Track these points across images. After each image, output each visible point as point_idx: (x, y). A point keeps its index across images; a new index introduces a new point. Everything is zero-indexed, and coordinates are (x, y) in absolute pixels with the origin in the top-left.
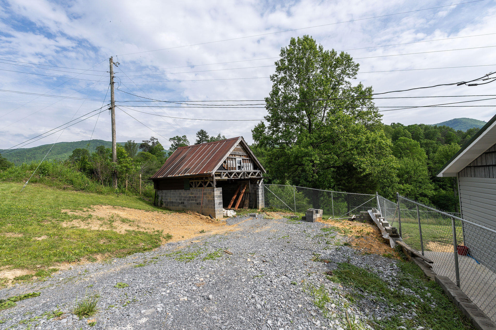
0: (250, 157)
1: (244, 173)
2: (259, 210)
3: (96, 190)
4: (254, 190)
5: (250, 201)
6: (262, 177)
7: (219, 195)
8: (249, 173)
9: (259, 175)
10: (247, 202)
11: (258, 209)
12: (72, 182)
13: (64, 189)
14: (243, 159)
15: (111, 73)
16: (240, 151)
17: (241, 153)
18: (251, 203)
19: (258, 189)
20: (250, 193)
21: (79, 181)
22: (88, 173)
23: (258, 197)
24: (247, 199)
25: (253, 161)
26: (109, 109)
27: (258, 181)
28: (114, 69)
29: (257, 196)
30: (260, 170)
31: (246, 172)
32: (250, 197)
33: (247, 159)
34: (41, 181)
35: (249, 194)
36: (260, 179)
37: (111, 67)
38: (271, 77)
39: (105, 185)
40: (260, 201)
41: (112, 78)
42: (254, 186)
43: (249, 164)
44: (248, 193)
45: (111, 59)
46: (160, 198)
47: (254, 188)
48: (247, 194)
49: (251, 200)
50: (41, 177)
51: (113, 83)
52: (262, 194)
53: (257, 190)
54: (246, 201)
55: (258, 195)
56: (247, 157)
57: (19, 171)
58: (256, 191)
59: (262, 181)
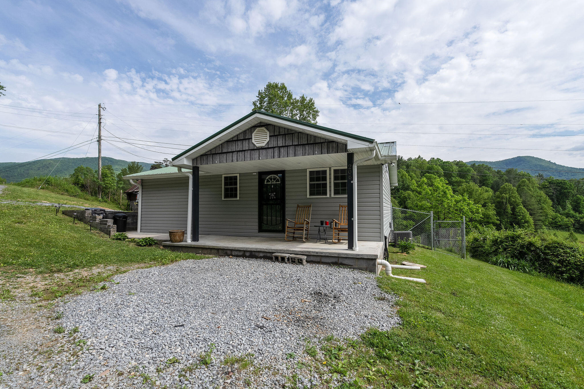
3: (84, 197)
12: (67, 191)
13: (62, 194)
15: (99, 115)
21: (73, 190)
22: (80, 186)
26: (97, 141)
28: (102, 112)
34: (47, 188)
37: (99, 111)
39: (92, 195)
41: (100, 119)
45: (99, 106)
46: (131, 206)
50: (47, 186)
51: (101, 122)
57: (33, 181)
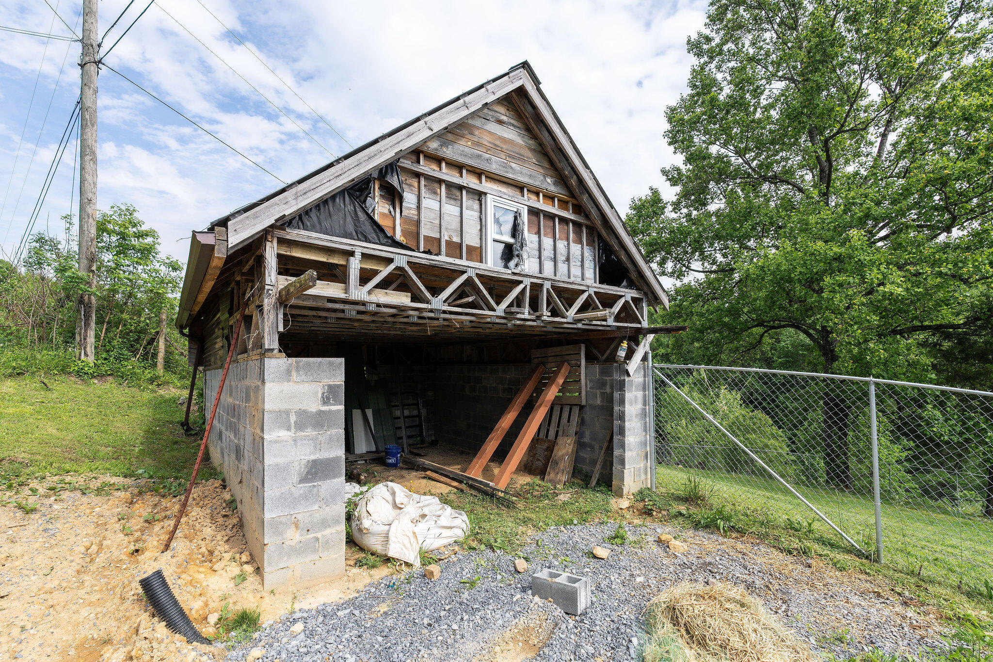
0: (578, 209)
1: (536, 288)
2: (624, 503)
4: (602, 394)
5: (580, 445)
6: (645, 324)
7: (314, 406)
8: (568, 295)
9: (626, 313)
10: (565, 448)
11: (621, 496)
14: (534, 212)
16: (518, 158)
17: (525, 170)
18: (586, 455)
19: (622, 386)
20: (581, 407)
23: (622, 431)
24: (566, 435)
25: (600, 237)
27: (625, 345)
29: (616, 423)
30: (638, 289)
31: (547, 285)
32: (582, 423)
33: (564, 221)
35: (576, 410)
36: (635, 337)
38: (689, 42)
40: (628, 455)
42: (604, 372)
43: (576, 249)
44: (571, 406)
47: (603, 384)
48: (566, 410)
49: (586, 439)
52: (644, 414)
53: (616, 395)
54: (561, 440)
55: (622, 417)
56: (563, 204)
58: (609, 400)
59: (644, 347)
